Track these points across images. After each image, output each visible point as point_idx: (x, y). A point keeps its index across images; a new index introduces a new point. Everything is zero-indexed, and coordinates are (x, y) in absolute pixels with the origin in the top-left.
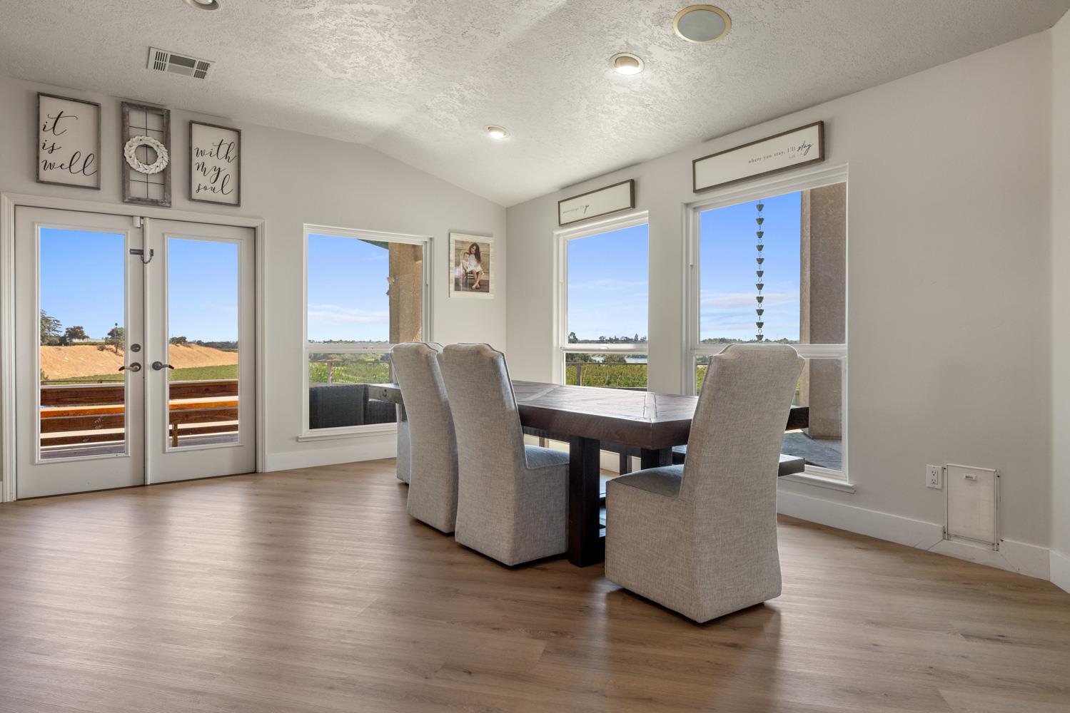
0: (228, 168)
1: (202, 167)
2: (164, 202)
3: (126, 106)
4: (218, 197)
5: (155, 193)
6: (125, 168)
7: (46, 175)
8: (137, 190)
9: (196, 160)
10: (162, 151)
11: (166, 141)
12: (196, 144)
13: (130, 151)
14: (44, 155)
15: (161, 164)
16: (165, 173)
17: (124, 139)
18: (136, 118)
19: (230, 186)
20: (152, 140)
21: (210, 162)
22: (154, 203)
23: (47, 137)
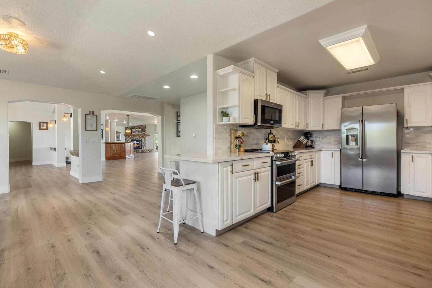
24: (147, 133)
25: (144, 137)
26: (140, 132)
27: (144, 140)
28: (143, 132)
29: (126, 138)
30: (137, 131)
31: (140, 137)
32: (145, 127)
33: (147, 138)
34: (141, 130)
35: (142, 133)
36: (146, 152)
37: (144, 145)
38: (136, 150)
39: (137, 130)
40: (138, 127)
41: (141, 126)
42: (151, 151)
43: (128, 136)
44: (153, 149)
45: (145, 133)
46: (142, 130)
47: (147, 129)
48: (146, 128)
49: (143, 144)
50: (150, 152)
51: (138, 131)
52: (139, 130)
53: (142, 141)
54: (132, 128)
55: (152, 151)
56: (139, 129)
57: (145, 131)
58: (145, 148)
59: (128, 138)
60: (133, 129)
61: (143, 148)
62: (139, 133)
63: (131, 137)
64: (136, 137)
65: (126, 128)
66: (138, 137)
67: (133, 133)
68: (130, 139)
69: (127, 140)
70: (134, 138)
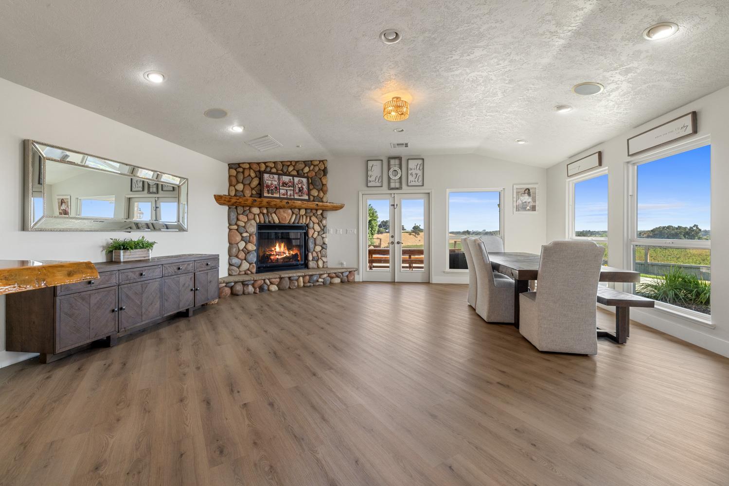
0: (420, 173)
1: (412, 174)
2: (400, 188)
3: (390, 158)
4: (417, 184)
5: (397, 185)
6: (389, 178)
7: (369, 184)
8: (392, 185)
9: (410, 172)
10: (399, 171)
11: (401, 168)
12: (410, 166)
13: (390, 173)
14: (369, 179)
15: (399, 175)
16: (400, 178)
17: (389, 169)
18: (392, 162)
19: (420, 179)
20: (397, 168)
21: (414, 172)
22: (397, 189)
23: (370, 173)
24: (331, 197)
25: (319, 212)
26: (301, 190)
27: (317, 228)
28: (315, 193)
29: (233, 216)
30: (285, 184)
31: (303, 212)
32: (325, 171)
33: (331, 219)
34: (305, 180)
35: (309, 194)
36: (324, 284)
37: (318, 248)
38: (281, 278)
39: (286, 179)
40: (291, 168)
41: (307, 163)
42: (347, 279)
43: (240, 210)
44: (357, 270)
45: (322, 194)
46: (311, 183)
47: (331, 181)
48: (328, 175)
49: (315, 245)
50: (342, 282)
51: (293, 186)
52: (296, 180)
53: (311, 232)
54: (265, 172)
55: (351, 278)
56: (299, 175)
57: (323, 189)
58: (321, 265)
59: (243, 218)
60: (270, 173)
61: (312, 264)
62: (296, 197)
63: (256, 210)
64: (281, 210)
65: (231, 166)
66: (293, 213)
67: (266, 194)
68: (253, 222)
69: (235, 227)
70: (274, 215)
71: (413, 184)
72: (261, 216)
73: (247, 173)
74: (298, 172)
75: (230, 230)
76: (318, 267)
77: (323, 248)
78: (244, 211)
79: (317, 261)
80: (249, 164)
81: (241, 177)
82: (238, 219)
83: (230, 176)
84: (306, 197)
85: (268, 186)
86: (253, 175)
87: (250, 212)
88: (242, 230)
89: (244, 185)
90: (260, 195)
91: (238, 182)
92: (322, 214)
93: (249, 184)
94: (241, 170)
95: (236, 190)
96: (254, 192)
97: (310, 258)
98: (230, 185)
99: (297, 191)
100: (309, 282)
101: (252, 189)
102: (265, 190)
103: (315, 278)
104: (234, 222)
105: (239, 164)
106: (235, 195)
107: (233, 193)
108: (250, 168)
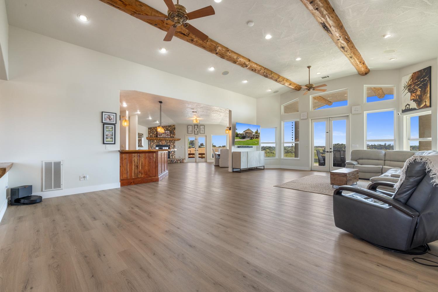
0: (204, 130)
1: (201, 130)
2: (198, 134)
3: (195, 125)
4: (203, 133)
5: (197, 133)
6: (195, 131)
7: (189, 133)
8: (196, 133)
9: (201, 129)
10: (198, 129)
11: (198, 128)
12: (201, 128)
13: (195, 130)
14: (188, 131)
15: (197, 130)
16: (198, 131)
17: (194, 128)
18: (195, 126)
19: (204, 132)
20: (197, 128)
21: (202, 129)
22: (197, 134)
23: (189, 129)
24: (176, 137)
25: (173, 141)
26: (168, 135)
27: (172, 146)
28: (172, 135)
29: (150, 143)
31: (168, 141)
32: (175, 129)
33: (177, 143)
34: (169, 132)
35: (170, 136)
36: (175, 163)
40: (165, 128)
41: (169, 126)
42: (182, 161)
43: (151, 141)
44: (185, 159)
45: (174, 136)
46: (171, 132)
47: (176, 131)
48: (175, 130)
50: (180, 162)
51: (166, 133)
52: (167, 131)
53: (170, 147)
55: (183, 161)
56: (167, 130)
57: (174, 134)
58: (174, 157)
59: (152, 143)
61: (171, 157)
62: (167, 137)
63: (155, 141)
64: (162, 141)
65: (149, 128)
66: (165, 142)
67: (158, 136)
68: (155, 144)
69: (150, 146)
70: (160, 142)
71: (201, 133)
72: (157, 142)
73: (153, 130)
74: (167, 129)
75: (149, 147)
76: (173, 158)
77: (174, 152)
78: (152, 141)
79: (172, 156)
80: (154, 127)
81: (151, 131)
82: (151, 144)
83: (149, 131)
84: (169, 137)
85: (159, 134)
86: (155, 131)
87: (154, 142)
88: (152, 147)
89: (152, 134)
90: (157, 136)
91: (151, 133)
92: (174, 142)
93: (154, 134)
94: (151, 129)
95: (150, 135)
96: (155, 136)
97: (170, 155)
98: (149, 134)
99: (167, 135)
100: (171, 162)
101: (154, 135)
102: (158, 135)
103: (173, 161)
104: (150, 145)
105: (151, 128)
106: (150, 137)
107: (149, 136)
108: (154, 129)
